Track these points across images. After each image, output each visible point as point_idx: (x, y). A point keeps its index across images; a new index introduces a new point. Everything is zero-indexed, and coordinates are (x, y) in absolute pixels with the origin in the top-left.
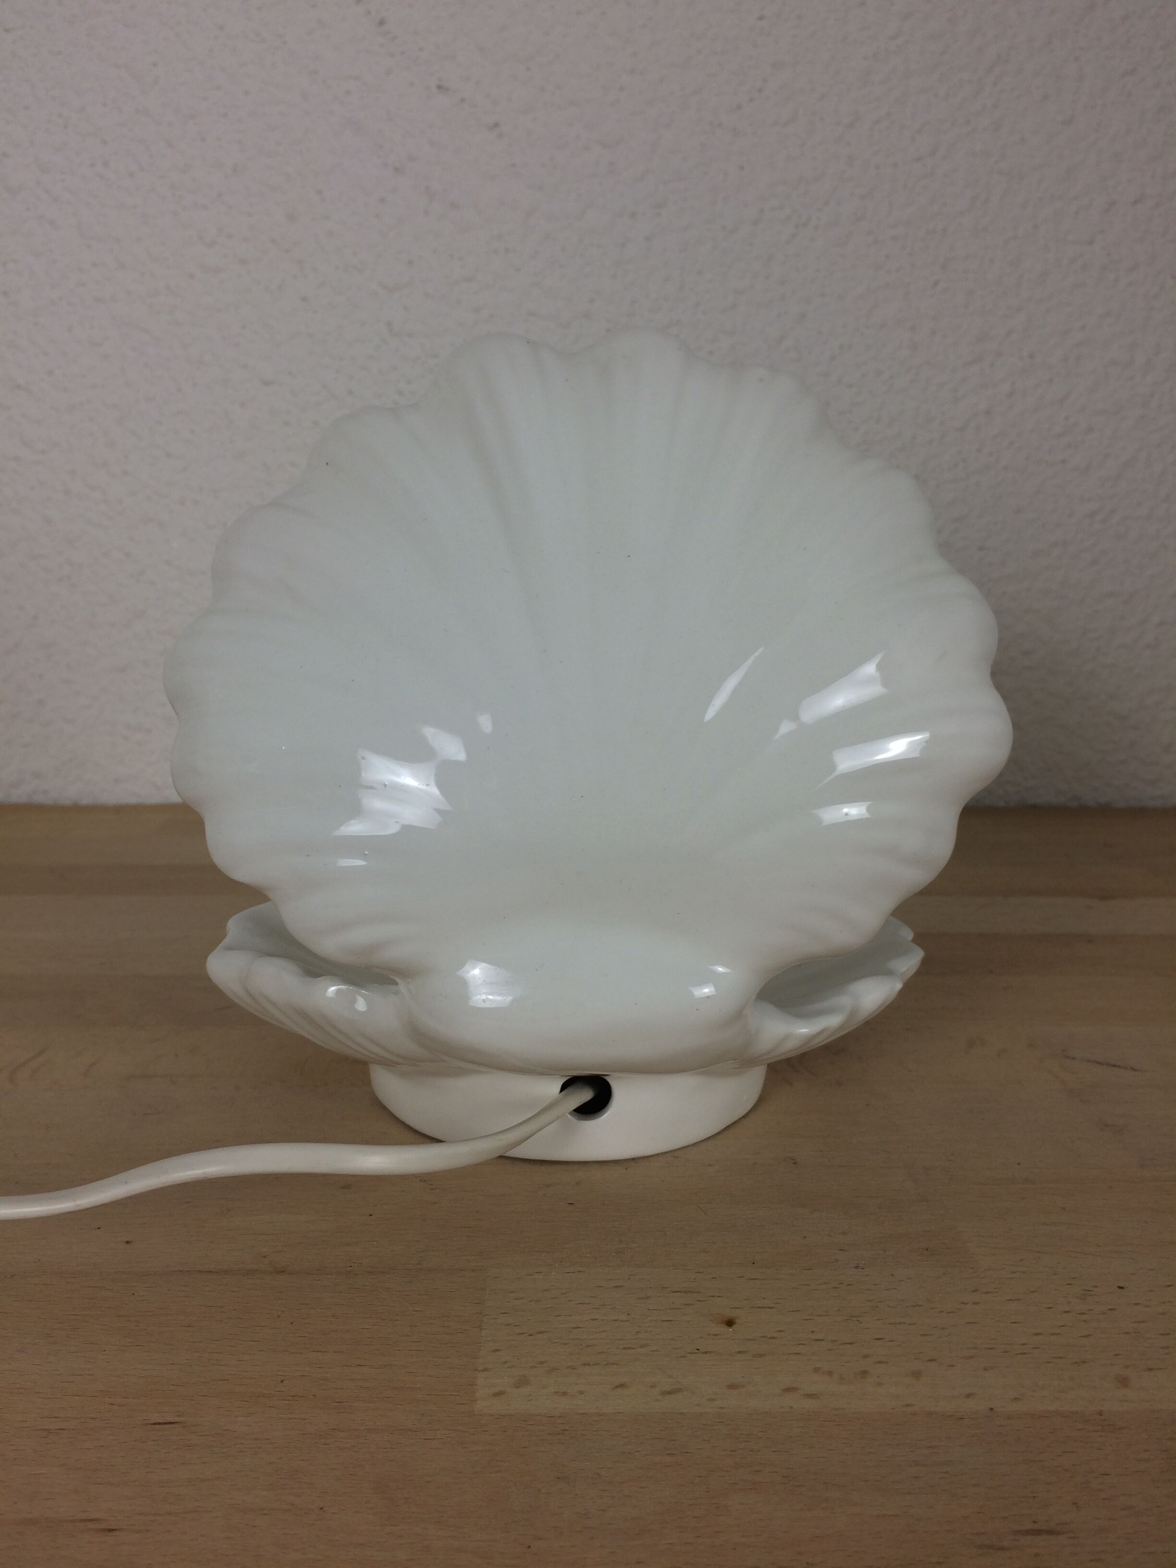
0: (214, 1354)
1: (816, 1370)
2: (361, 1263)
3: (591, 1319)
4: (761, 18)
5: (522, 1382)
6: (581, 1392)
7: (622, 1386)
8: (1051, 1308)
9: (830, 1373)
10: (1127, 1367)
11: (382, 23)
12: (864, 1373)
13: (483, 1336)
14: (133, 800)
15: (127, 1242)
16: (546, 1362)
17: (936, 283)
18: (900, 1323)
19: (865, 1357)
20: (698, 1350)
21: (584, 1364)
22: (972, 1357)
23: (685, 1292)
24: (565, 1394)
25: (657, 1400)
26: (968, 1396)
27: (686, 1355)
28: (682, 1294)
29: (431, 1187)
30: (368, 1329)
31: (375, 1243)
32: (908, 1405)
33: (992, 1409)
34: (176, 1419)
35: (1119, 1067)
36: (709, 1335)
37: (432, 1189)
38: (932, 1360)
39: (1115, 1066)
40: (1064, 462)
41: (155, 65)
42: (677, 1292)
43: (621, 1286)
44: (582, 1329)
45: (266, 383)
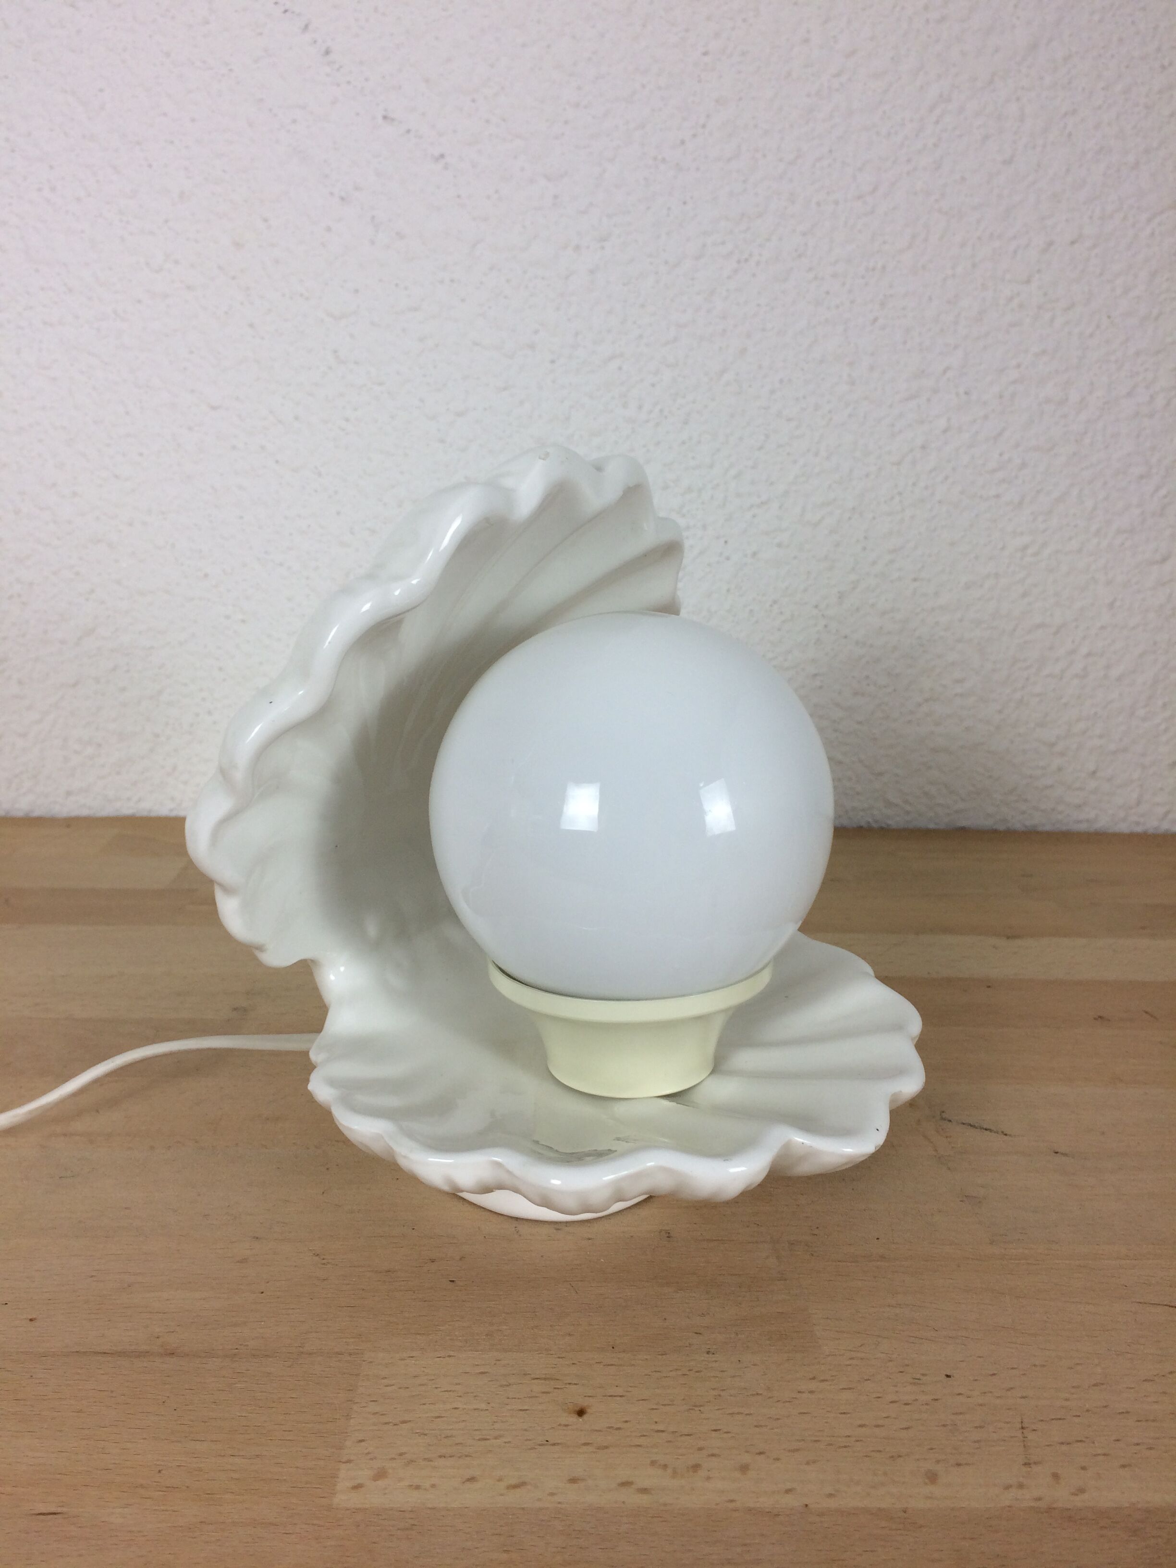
0: (101, 1442)
1: (653, 1463)
2: (247, 1345)
3: (453, 1409)
4: (705, 54)
5: (381, 1474)
6: (433, 1486)
7: (472, 1479)
8: (879, 1397)
9: (665, 1466)
10: (938, 1462)
11: (327, 52)
12: (696, 1467)
13: (350, 1426)
14: (84, 812)
15: (31, 1320)
16: (405, 1453)
17: (875, 320)
18: (738, 1413)
19: (700, 1449)
20: (547, 1441)
21: (440, 1457)
22: (797, 1450)
23: (545, 1379)
24: (418, 1487)
25: (502, 1495)
26: (788, 1491)
27: (536, 1447)
28: (542, 1381)
29: (324, 1261)
30: (245, 1416)
31: (262, 1323)
32: (732, 1501)
33: (807, 1505)
34: (59, 1510)
35: (991, 1130)
36: (560, 1425)
37: (324, 1264)
38: (760, 1453)
39: (986, 1129)
40: (998, 496)
41: (101, 90)
42: (537, 1379)
43: (486, 1373)
44: (442, 1419)
45: (214, 408)
